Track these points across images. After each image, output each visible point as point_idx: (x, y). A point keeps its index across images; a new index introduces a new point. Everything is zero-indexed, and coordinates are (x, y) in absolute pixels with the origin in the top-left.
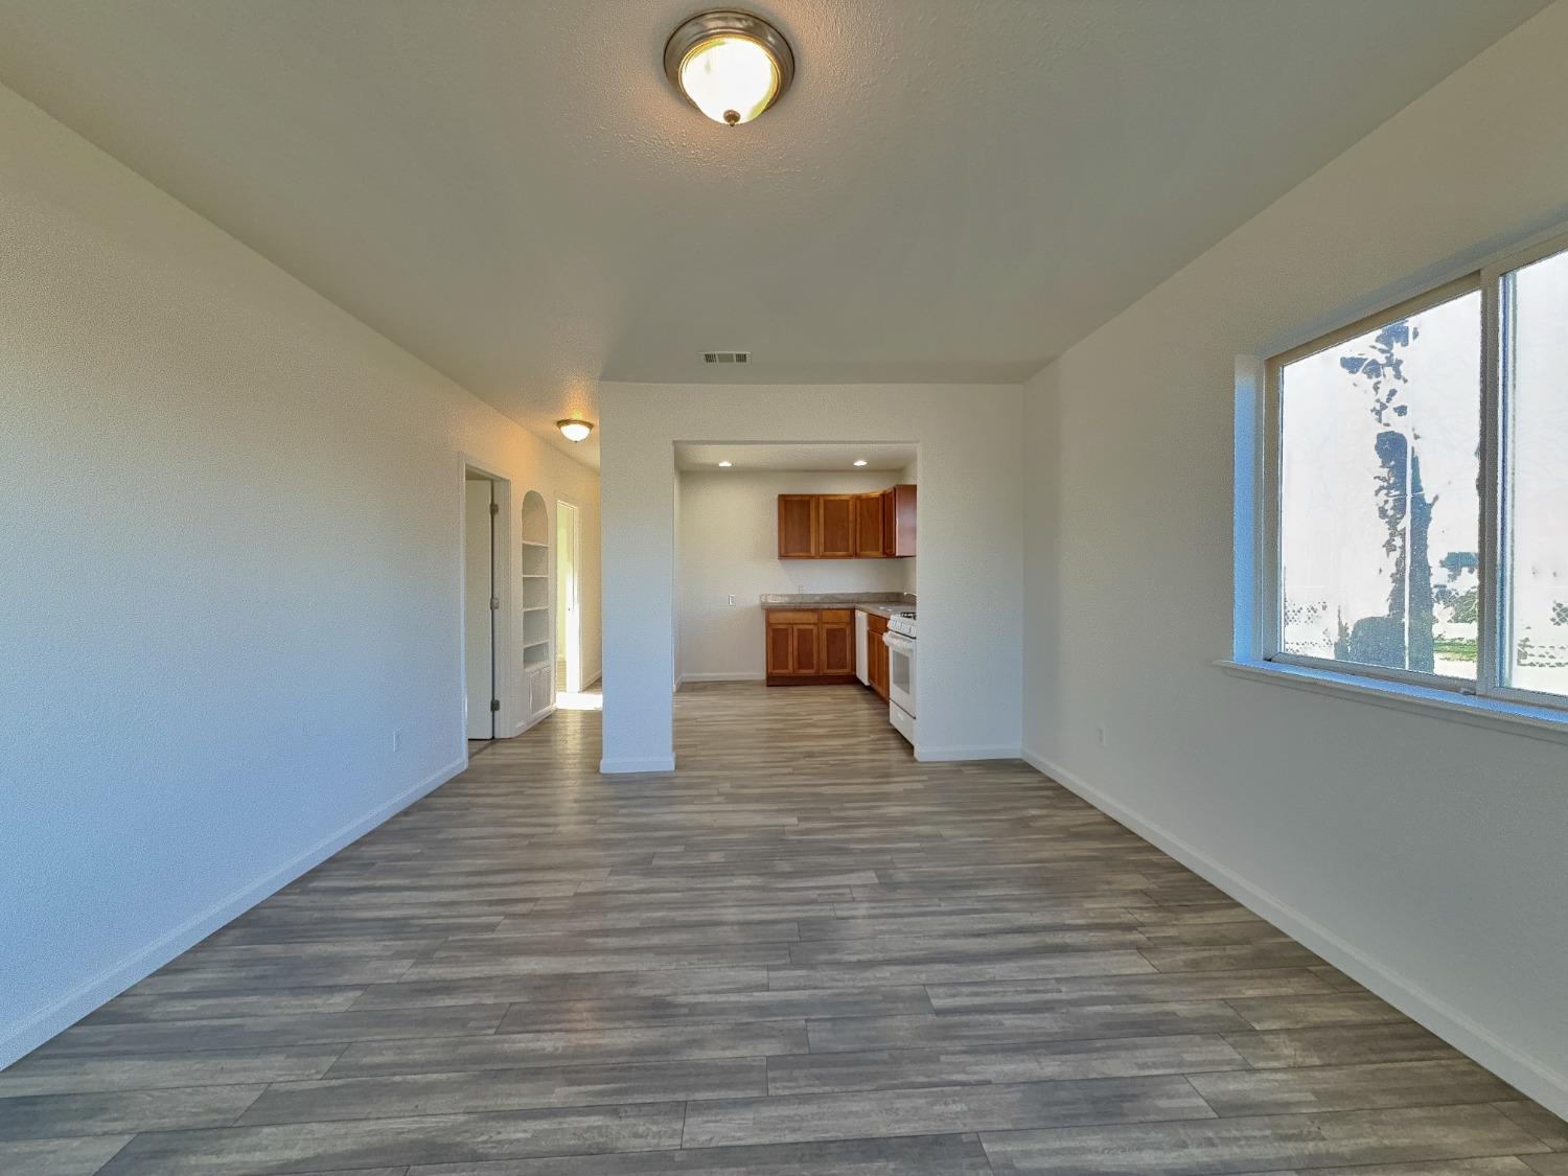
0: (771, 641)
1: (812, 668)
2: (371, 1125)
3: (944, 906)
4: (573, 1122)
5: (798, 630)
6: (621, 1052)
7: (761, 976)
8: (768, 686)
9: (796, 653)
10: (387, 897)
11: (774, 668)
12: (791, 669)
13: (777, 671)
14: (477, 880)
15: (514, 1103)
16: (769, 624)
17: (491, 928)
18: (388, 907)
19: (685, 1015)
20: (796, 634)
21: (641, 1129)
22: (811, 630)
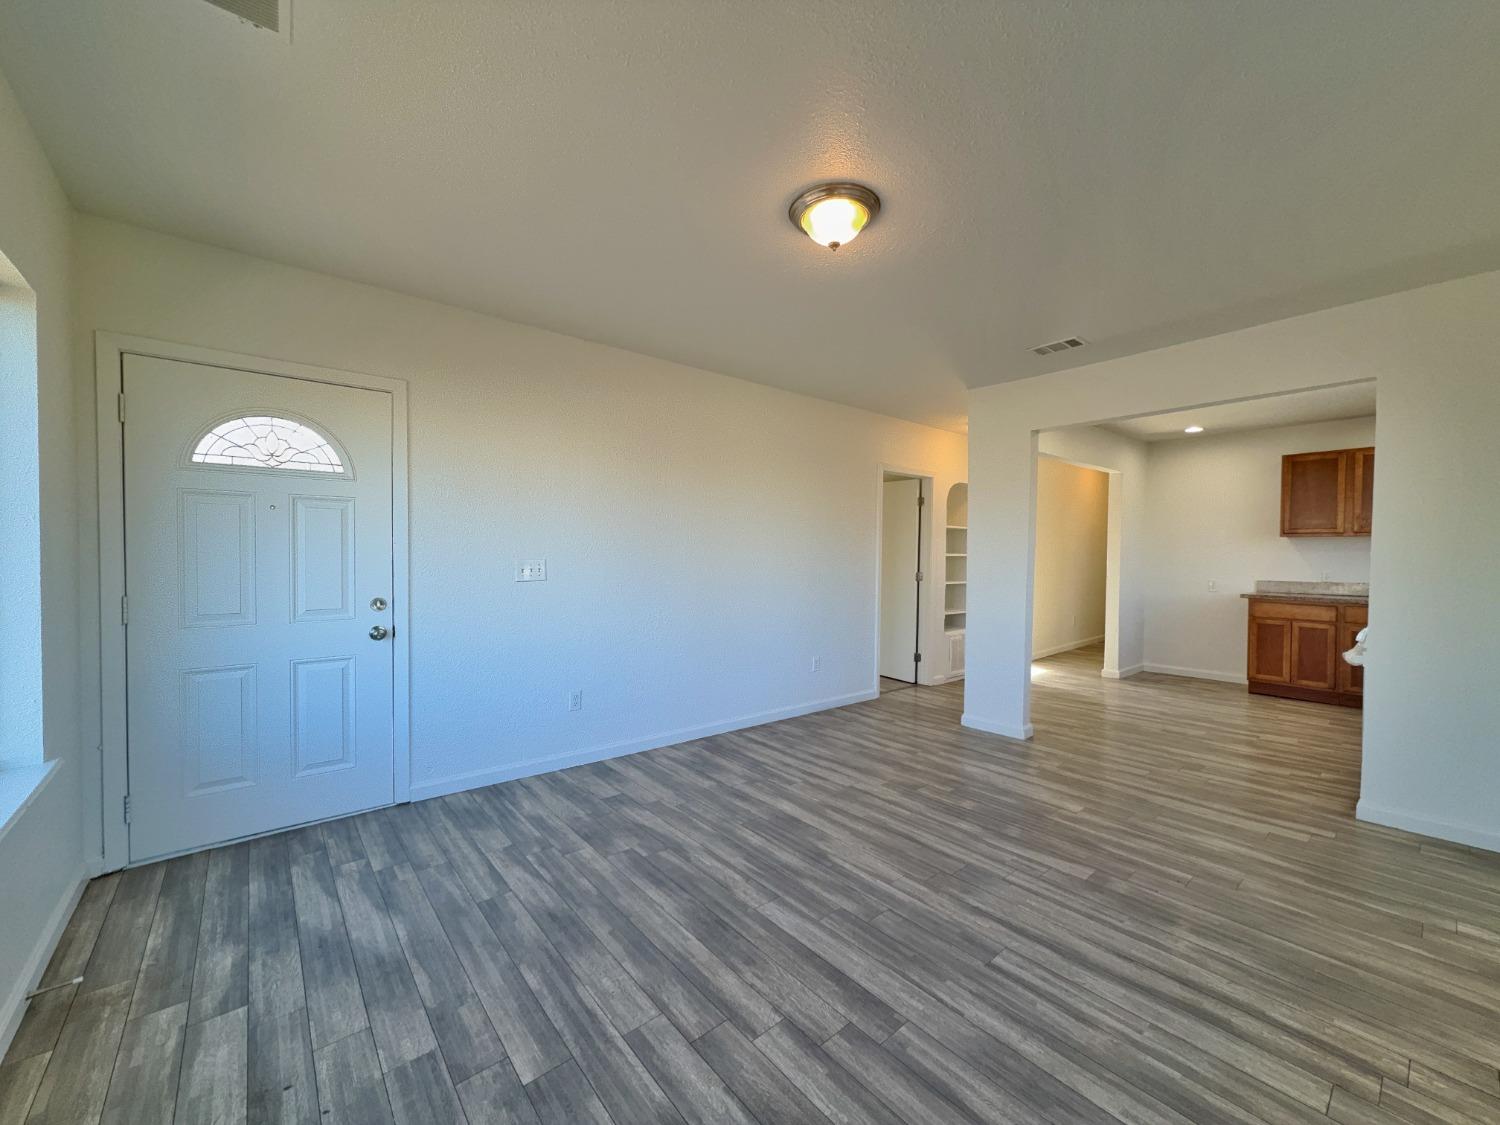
0: (1253, 638)
1: (1323, 678)
2: (672, 829)
3: (1128, 925)
4: (729, 872)
5: (1301, 628)
6: (778, 862)
7: (894, 875)
8: (1250, 692)
9: (1295, 658)
10: (768, 751)
11: (1259, 672)
12: (1286, 676)
13: (1260, 676)
14: (812, 759)
15: (719, 852)
16: (1252, 618)
17: (790, 783)
18: (762, 755)
19: (827, 867)
20: (1296, 631)
21: (749, 892)
22: (1326, 630)
